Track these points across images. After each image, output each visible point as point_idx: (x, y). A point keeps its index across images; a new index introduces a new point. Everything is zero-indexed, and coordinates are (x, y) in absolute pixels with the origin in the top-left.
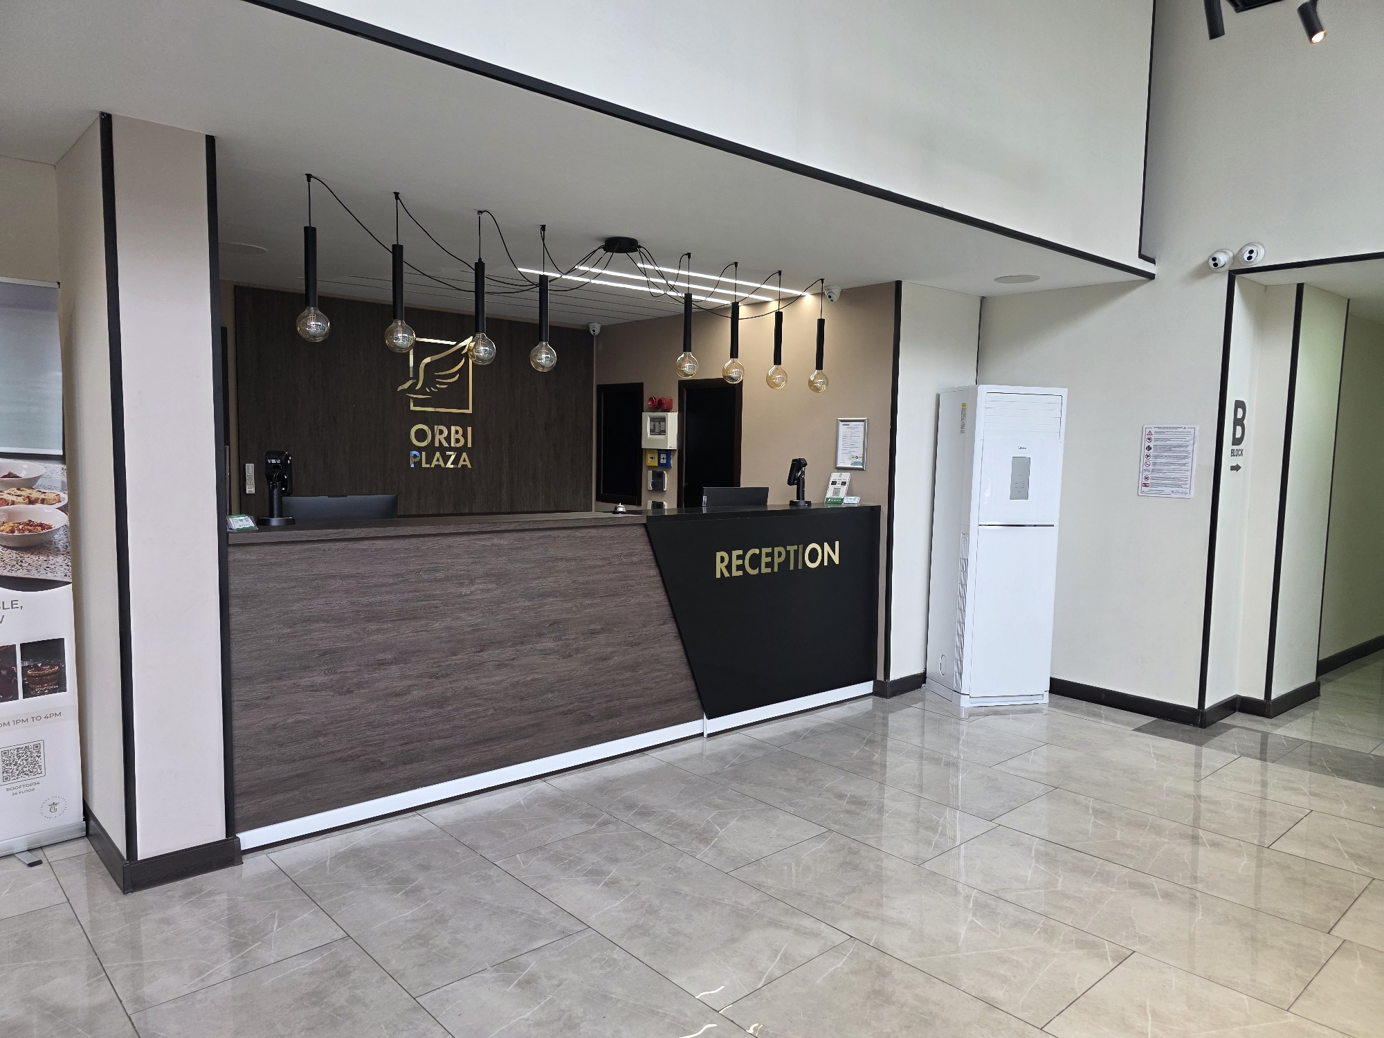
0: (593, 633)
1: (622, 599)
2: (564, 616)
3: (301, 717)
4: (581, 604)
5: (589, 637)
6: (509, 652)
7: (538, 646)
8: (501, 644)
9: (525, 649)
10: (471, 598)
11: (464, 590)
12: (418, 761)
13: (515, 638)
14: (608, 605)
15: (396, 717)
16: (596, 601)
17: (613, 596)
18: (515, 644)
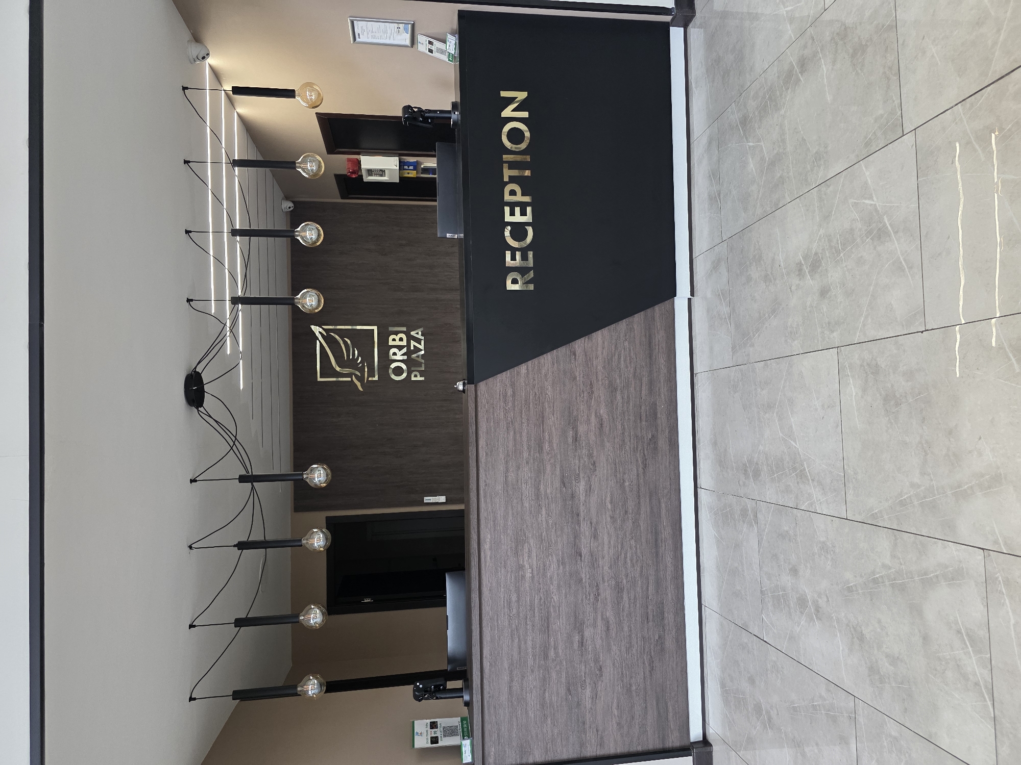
0: (576, 439)
1: (547, 406)
2: (558, 472)
3: (615, 705)
4: (548, 454)
5: (579, 442)
6: (585, 528)
7: (582, 498)
8: (576, 536)
9: (584, 511)
10: (535, 567)
11: (528, 575)
12: (663, 607)
13: (572, 523)
14: (551, 423)
15: (626, 629)
16: (547, 437)
17: (543, 417)
18: (579, 523)
